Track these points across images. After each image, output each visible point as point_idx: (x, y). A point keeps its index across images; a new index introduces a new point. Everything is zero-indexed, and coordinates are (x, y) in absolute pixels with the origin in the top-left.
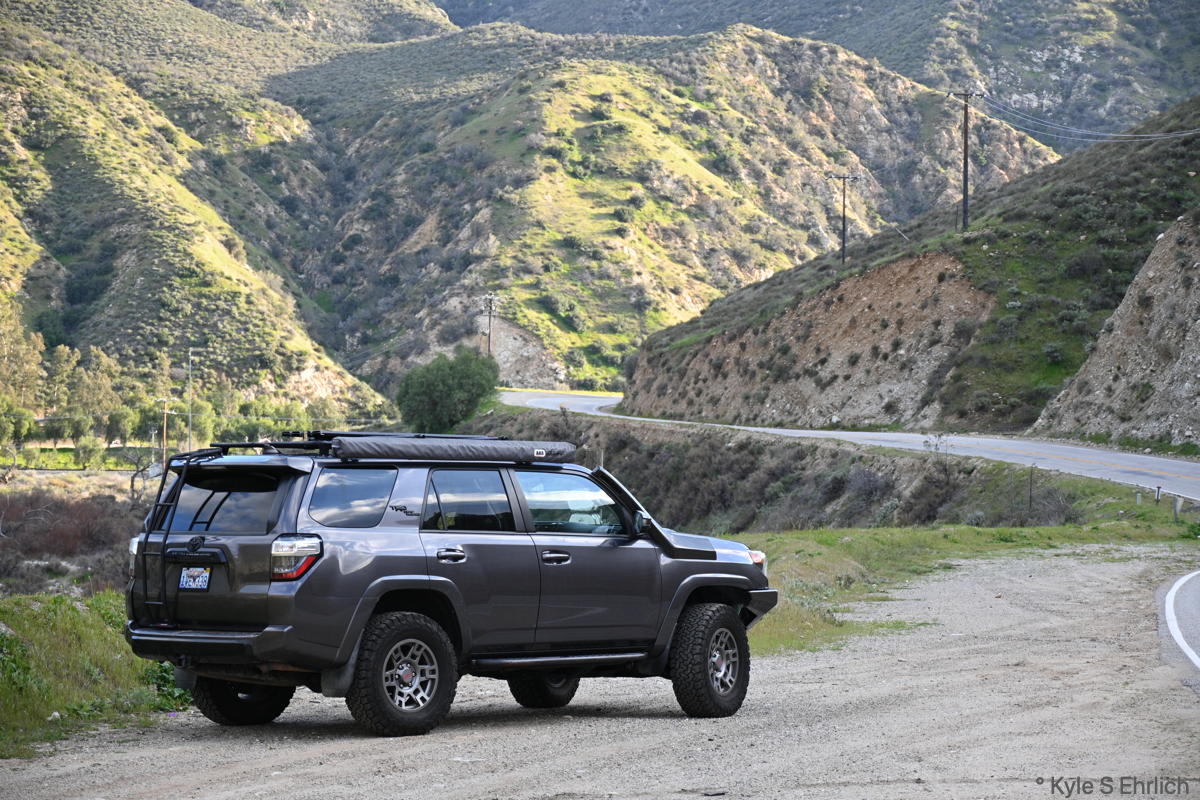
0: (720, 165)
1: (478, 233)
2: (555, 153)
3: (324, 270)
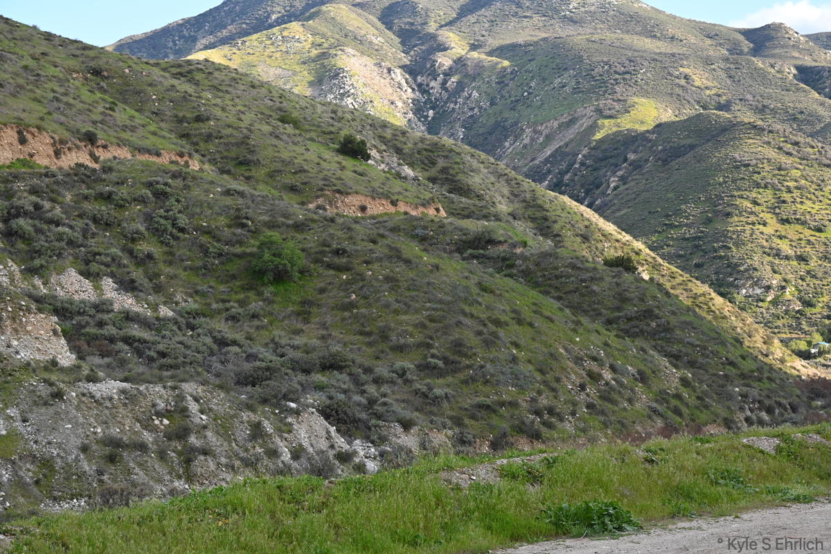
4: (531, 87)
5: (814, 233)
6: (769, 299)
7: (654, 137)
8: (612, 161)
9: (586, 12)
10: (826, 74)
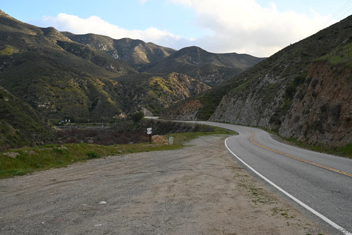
0: (171, 89)
1: (142, 97)
2: (151, 88)
3: (123, 102)
5: (61, 89)
6: (47, 108)
7: (12, 57)
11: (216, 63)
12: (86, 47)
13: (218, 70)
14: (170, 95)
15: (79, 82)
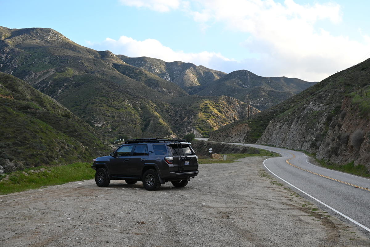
2: (201, 110)
3: (174, 123)
4: (35, 61)
5: (116, 110)
6: (103, 127)
7: (72, 79)
8: (59, 85)
9: (53, 40)
10: (121, 66)
11: (265, 87)
12: (140, 70)
13: (267, 94)
14: (219, 117)
15: (133, 103)
